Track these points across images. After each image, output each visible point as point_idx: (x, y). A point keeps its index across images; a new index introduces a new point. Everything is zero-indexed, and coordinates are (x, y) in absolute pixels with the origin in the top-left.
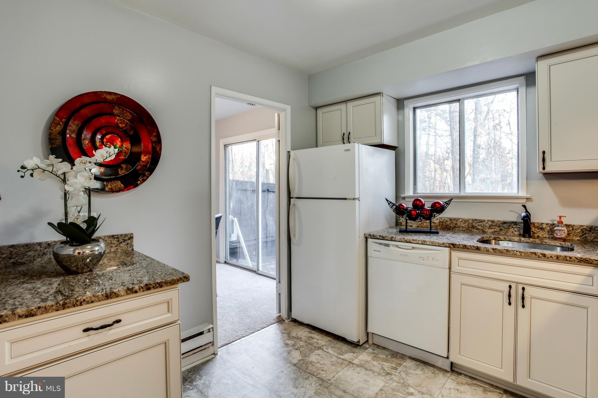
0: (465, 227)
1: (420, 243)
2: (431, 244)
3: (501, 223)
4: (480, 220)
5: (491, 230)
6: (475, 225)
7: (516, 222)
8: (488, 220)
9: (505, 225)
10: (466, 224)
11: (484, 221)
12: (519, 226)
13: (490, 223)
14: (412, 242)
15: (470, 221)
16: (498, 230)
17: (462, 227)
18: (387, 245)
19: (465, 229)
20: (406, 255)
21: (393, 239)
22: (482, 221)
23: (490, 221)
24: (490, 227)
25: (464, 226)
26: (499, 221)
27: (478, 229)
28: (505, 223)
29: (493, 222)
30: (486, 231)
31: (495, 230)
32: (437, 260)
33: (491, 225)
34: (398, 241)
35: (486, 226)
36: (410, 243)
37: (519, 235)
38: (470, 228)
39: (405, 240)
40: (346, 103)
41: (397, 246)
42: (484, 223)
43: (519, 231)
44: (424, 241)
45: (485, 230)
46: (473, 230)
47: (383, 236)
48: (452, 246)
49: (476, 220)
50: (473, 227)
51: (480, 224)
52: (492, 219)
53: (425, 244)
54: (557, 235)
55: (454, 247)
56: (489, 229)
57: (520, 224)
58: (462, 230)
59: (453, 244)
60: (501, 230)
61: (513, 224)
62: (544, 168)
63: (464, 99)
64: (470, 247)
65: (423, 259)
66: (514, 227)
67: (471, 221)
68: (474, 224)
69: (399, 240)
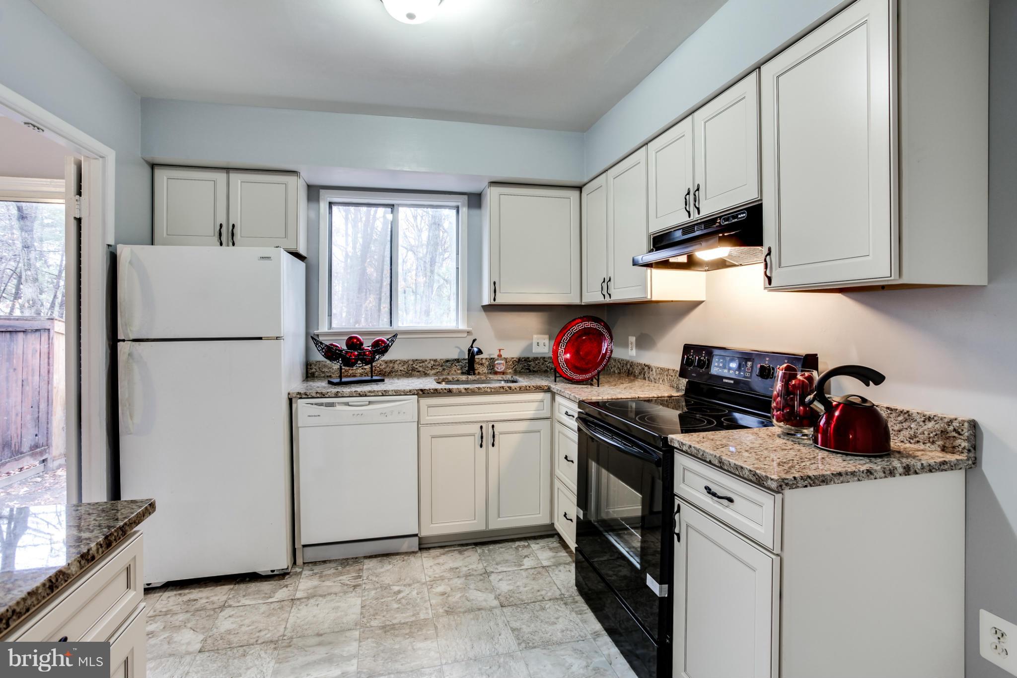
0: (403, 371)
1: (380, 394)
2: (395, 394)
3: (444, 362)
4: (421, 360)
5: (433, 372)
6: (416, 367)
7: (458, 359)
8: (430, 360)
9: (448, 364)
10: (405, 367)
11: (426, 361)
12: (461, 364)
13: (432, 362)
14: (369, 394)
15: (409, 362)
16: (440, 371)
17: (401, 370)
18: (332, 405)
19: (404, 373)
20: (362, 415)
21: (340, 395)
22: (423, 361)
23: (432, 360)
24: (432, 368)
25: (402, 369)
26: (442, 360)
27: (418, 372)
28: (447, 361)
29: (435, 361)
30: (428, 372)
31: (438, 370)
32: (404, 413)
33: (434, 365)
34: (346, 396)
35: (428, 367)
36: (366, 396)
37: (462, 373)
38: (410, 371)
39: (358, 393)
40: (228, 173)
41: (347, 404)
42: (426, 363)
43: (461, 369)
44: (385, 391)
45: (426, 372)
46: (413, 373)
47: (322, 393)
48: (421, 393)
49: (416, 360)
50: (413, 369)
51: (421, 365)
52: (434, 358)
53: (387, 394)
54: (498, 368)
55: (424, 393)
56: (431, 370)
57: (462, 361)
58: (400, 375)
59: (422, 390)
60: (444, 369)
61: (456, 362)
62: (494, 300)
63: (399, 205)
64: (441, 390)
65: (385, 415)
66: (457, 364)
67: (411, 363)
68: (414, 365)
69: (348, 395)
